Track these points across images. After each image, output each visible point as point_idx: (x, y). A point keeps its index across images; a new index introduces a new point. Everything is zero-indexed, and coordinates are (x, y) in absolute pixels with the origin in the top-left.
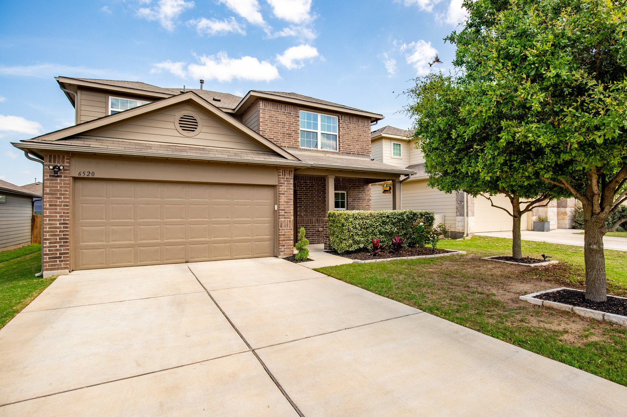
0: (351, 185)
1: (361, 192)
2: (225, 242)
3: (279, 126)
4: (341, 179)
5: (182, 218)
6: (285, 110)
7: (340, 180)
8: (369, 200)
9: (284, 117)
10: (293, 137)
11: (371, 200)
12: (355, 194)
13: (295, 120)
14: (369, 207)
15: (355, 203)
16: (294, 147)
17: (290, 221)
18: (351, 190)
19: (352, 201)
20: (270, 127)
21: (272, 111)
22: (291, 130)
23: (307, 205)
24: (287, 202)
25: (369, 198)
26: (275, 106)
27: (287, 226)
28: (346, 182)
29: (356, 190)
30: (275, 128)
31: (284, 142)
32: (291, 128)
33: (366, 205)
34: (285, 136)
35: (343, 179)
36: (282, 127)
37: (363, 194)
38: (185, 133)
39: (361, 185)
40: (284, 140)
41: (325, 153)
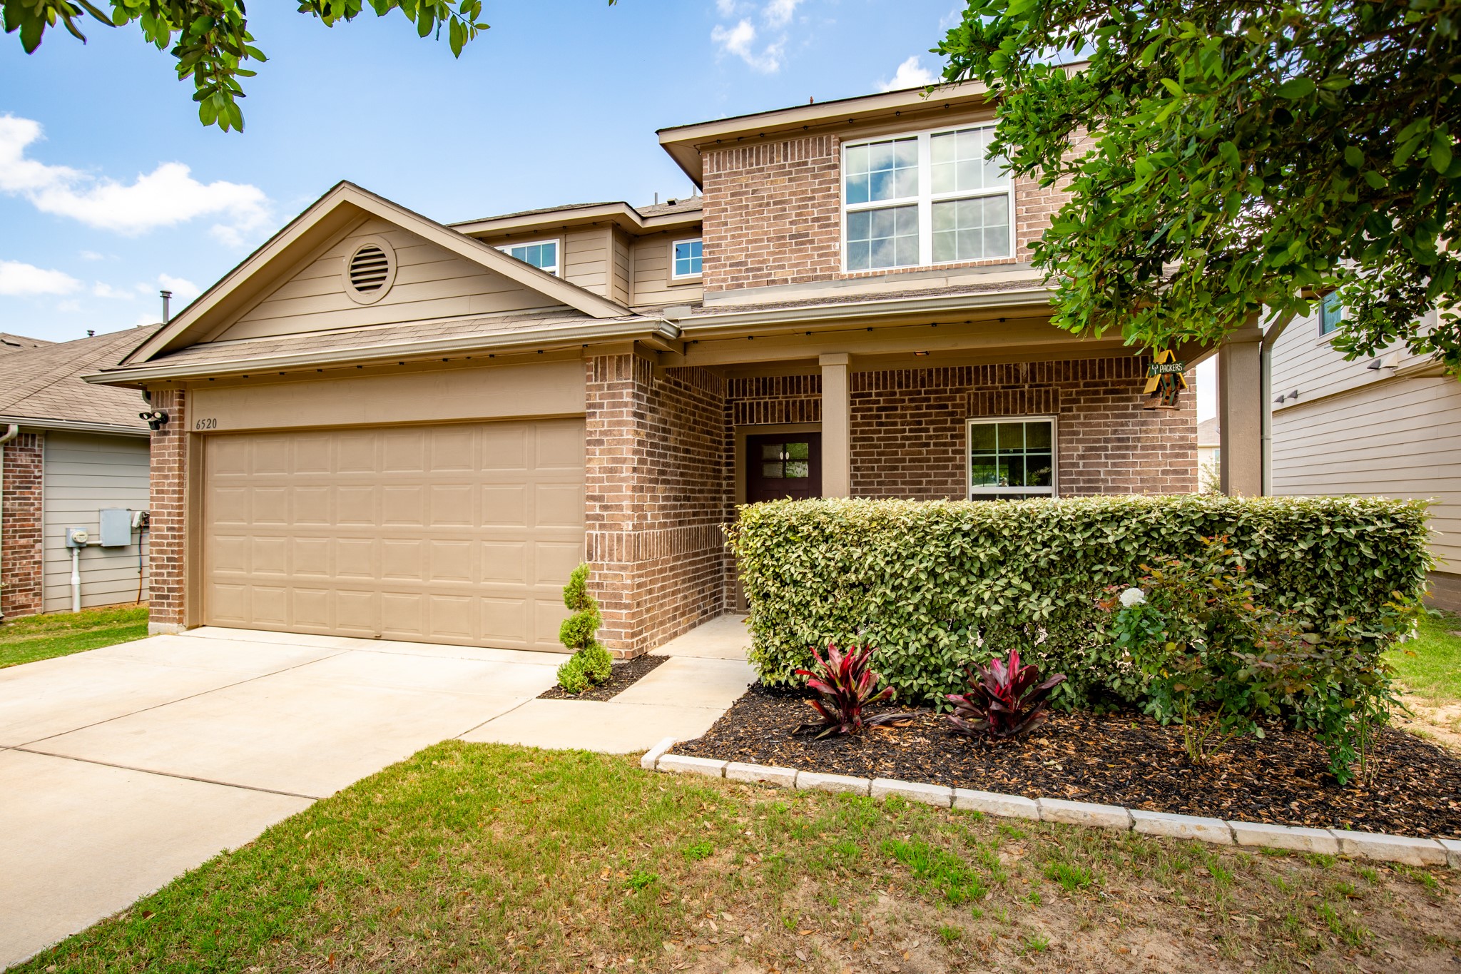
0: (1077, 385)
1: (1134, 416)
2: (459, 593)
3: (763, 219)
4: (1024, 368)
5: (369, 521)
6: (786, 158)
7: (1017, 371)
8: (1181, 447)
9: (783, 181)
10: (812, 242)
11: (1194, 447)
12: (1099, 425)
13: (820, 183)
14: (1184, 480)
15: (1099, 465)
16: (816, 278)
17: (619, 539)
18: (1079, 409)
19: (1082, 457)
20: (736, 229)
21: (741, 173)
22: (806, 221)
23: (869, 476)
24: (612, 470)
25: (1182, 438)
26: (751, 156)
27: (611, 555)
28: (1050, 378)
29: (1106, 408)
30: (752, 227)
31: (783, 267)
32: (808, 214)
33: (1164, 472)
34: (784, 245)
35: (1033, 365)
36: (775, 218)
37: (1144, 423)
38: (365, 297)
39: (1129, 383)
40: (780, 260)
41: (945, 274)
